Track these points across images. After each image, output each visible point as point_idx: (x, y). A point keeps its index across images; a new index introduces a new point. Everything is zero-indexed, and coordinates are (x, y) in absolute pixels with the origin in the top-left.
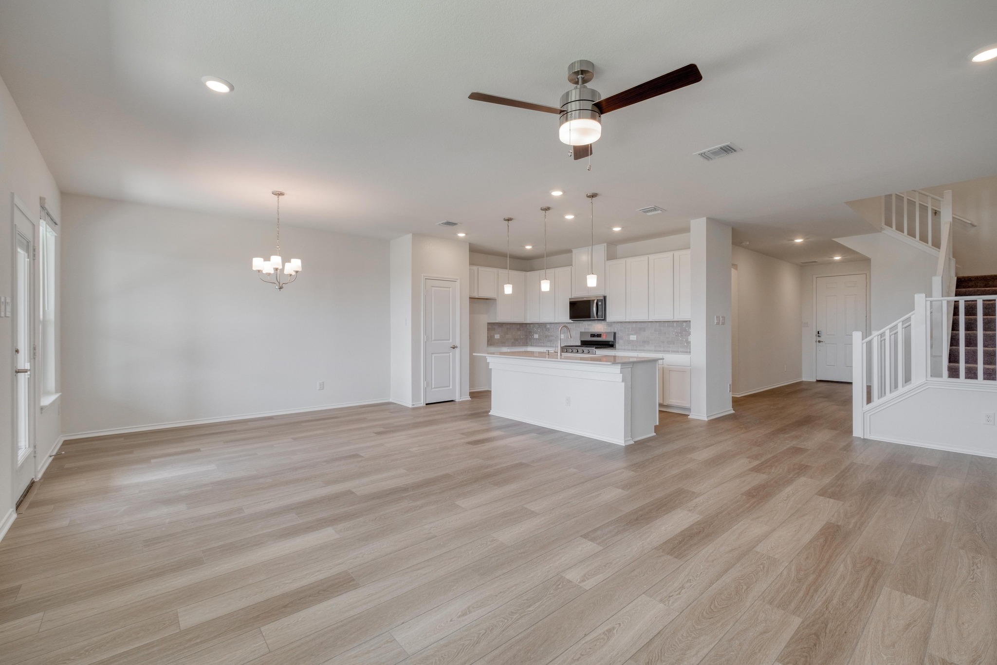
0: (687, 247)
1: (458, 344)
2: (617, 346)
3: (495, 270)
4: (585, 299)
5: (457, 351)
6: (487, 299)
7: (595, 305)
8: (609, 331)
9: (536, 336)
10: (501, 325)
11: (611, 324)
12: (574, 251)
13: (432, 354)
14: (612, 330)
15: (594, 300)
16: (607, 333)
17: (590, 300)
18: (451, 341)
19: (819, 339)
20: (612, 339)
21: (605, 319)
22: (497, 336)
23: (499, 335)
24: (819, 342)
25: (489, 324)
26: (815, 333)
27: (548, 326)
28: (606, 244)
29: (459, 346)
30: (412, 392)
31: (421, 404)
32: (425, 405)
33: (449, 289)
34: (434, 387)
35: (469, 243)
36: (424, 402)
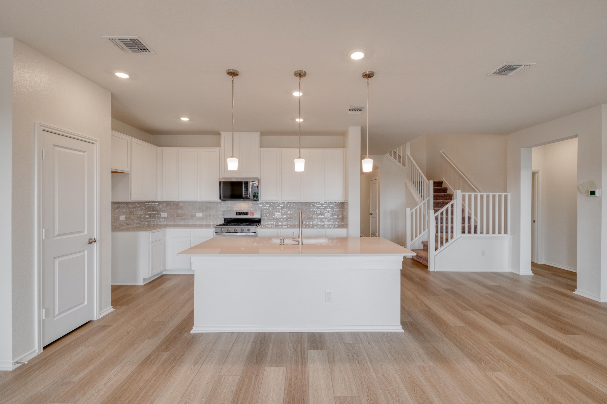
0: (343, 146)
1: (96, 235)
2: (263, 223)
3: (128, 138)
4: (238, 180)
5: (96, 247)
7: (250, 186)
11: (262, 203)
12: (223, 134)
13: (55, 258)
15: (249, 182)
17: (245, 182)
18: (86, 233)
20: (258, 217)
21: (257, 200)
22: (122, 218)
23: (124, 216)
27: (181, 205)
28: (259, 133)
29: (98, 239)
30: (13, 339)
31: (35, 351)
32: (42, 351)
33: (82, 154)
34: (57, 314)
35: (111, 93)
36: (40, 346)
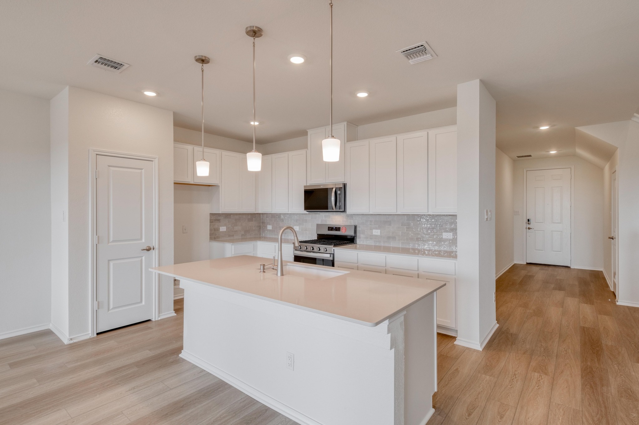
0: (453, 122)
1: (154, 243)
2: (358, 241)
3: (217, 152)
4: (322, 187)
5: (154, 254)
6: (209, 186)
7: (333, 194)
8: (348, 224)
9: (269, 227)
10: (227, 216)
11: (352, 216)
12: (310, 132)
13: (109, 260)
14: (352, 222)
15: (333, 188)
16: (346, 227)
17: (328, 188)
18: (143, 240)
19: (528, 226)
20: (352, 233)
21: (344, 211)
22: (223, 229)
23: (225, 227)
24: (529, 229)
25: (212, 214)
26: (525, 220)
27: (282, 217)
28: (345, 123)
29: (157, 247)
30: (69, 320)
31: (89, 334)
32: (95, 335)
33: (139, 171)
34: (112, 308)
35: (173, 112)
36: (94, 331)
